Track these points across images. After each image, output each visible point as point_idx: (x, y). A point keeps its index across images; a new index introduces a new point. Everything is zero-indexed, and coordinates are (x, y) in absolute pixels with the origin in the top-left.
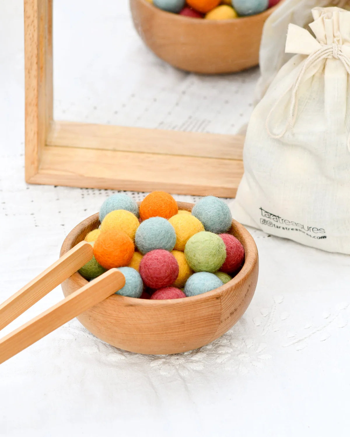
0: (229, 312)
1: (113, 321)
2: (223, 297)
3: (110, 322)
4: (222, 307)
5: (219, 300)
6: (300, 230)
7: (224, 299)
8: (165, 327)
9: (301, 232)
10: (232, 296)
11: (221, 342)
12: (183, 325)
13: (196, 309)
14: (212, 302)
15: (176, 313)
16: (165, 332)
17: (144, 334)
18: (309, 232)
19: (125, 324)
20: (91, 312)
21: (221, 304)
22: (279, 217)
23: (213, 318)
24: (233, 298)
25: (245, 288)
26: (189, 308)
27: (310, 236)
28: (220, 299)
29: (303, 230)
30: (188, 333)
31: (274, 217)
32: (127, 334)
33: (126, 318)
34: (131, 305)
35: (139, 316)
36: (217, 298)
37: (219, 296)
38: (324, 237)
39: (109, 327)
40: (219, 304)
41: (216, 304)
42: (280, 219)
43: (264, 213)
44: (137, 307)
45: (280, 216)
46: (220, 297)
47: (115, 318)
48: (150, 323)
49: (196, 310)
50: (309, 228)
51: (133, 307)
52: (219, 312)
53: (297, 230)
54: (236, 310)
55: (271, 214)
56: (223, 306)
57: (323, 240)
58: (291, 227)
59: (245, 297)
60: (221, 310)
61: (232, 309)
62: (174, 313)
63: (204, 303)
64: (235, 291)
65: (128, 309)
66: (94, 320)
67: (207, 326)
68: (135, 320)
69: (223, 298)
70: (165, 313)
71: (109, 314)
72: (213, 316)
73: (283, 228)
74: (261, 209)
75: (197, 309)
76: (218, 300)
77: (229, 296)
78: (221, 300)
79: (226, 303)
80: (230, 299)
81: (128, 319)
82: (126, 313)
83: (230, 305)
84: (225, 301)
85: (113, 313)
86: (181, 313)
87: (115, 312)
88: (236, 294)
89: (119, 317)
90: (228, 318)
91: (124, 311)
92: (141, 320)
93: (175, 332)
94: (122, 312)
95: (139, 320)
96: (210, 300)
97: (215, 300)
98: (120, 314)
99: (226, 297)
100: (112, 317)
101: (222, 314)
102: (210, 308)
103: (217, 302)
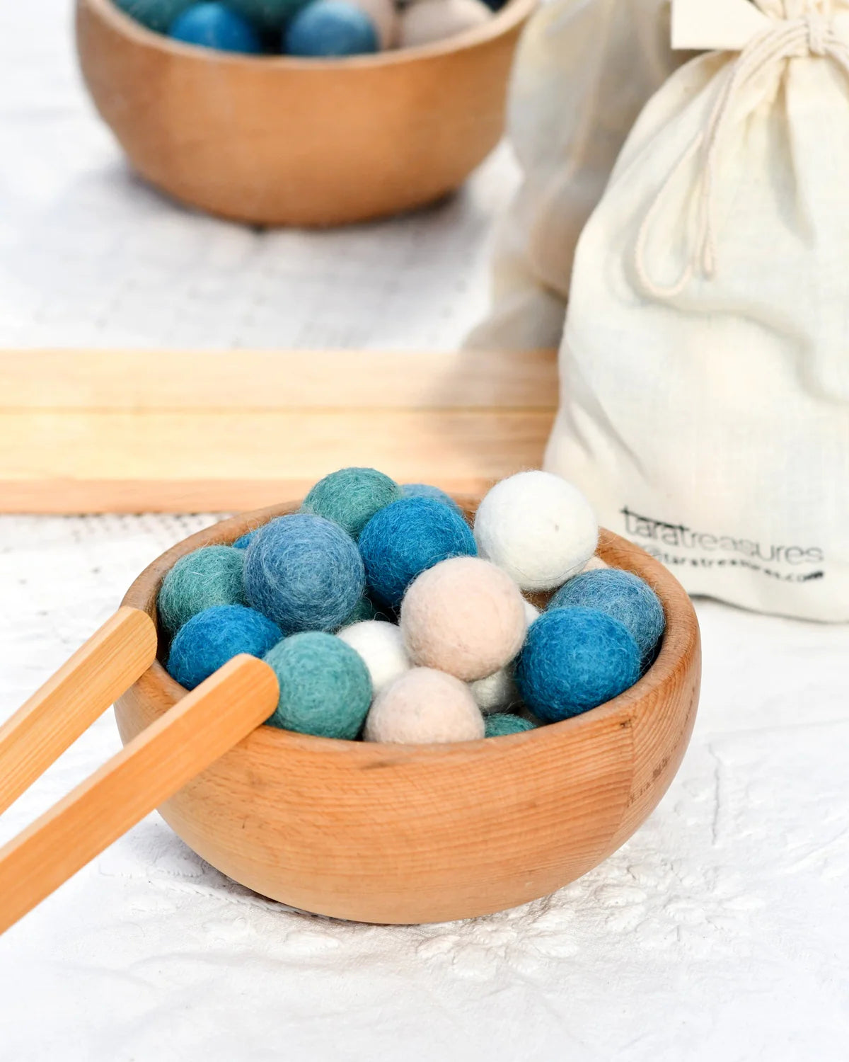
0: (650, 768)
1: (322, 821)
2: (637, 721)
3: (315, 826)
4: (636, 750)
5: (629, 730)
6: (743, 563)
7: (640, 727)
8: (483, 824)
10: (659, 717)
11: (603, 876)
12: (532, 811)
13: (567, 761)
14: (612, 735)
15: (514, 776)
16: (481, 839)
17: (418, 849)
18: (774, 566)
19: (361, 825)
20: (252, 801)
21: (632, 744)
22: (682, 529)
23: (611, 787)
24: (660, 723)
25: (685, 695)
26: (549, 759)
27: (777, 575)
28: (631, 727)
29: (755, 560)
31: (668, 531)
32: (365, 857)
33: (365, 806)
34: (382, 765)
35: (405, 796)
36: (623, 724)
37: (628, 719)
38: (818, 575)
39: (308, 840)
40: (629, 741)
41: (620, 743)
42: (687, 535)
43: (634, 523)
44: (398, 768)
45: (686, 525)
46: (630, 720)
47: (331, 810)
48: (440, 814)
49: (569, 764)
50: (775, 552)
51: (387, 769)
52: (629, 767)
53: (734, 563)
54: (666, 762)
55: (658, 524)
56: (639, 747)
57: (812, 583)
58: (720, 554)
59: (686, 723)
60: (633, 761)
61: (658, 758)
62: (507, 777)
63: (589, 742)
64: (665, 702)
65: (372, 776)
67: (597, 812)
68: (394, 810)
69: (638, 724)
70: (484, 778)
71: (310, 801)
72: (612, 781)
73: (694, 563)
74: (626, 512)
75: (574, 758)
76: (625, 731)
77: (653, 718)
78: (632, 731)
79: (645, 740)
80: (654, 727)
81: (371, 808)
82: (365, 790)
83: (654, 745)
84: (642, 735)
85: (324, 796)
86: (527, 776)
87: (330, 790)
88: (669, 713)
89: (342, 806)
90: (648, 785)
91: (358, 784)
92: (413, 807)
93: (512, 835)
94: (354, 787)
95: (405, 807)
96: (605, 731)
97: (618, 730)
98: (345, 796)
99: (644, 720)
100: (319, 810)
101: (634, 773)
102: (605, 755)
103: (624, 736)
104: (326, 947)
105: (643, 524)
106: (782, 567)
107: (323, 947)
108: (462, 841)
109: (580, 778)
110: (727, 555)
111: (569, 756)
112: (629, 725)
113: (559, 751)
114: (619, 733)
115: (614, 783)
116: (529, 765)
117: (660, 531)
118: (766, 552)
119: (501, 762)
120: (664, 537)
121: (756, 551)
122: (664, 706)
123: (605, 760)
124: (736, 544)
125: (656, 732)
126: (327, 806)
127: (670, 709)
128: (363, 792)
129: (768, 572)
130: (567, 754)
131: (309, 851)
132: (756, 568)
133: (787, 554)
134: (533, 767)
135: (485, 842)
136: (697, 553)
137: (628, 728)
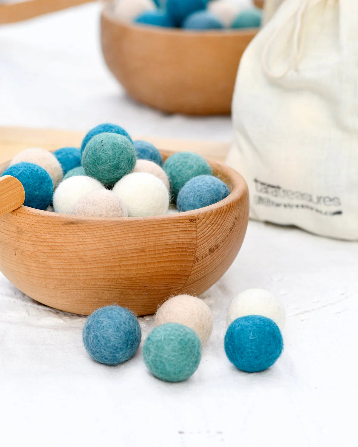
0: (207, 246)
1: (46, 250)
2: (199, 220)
3: (43, 252)
4: (198, 235)
5: (194, 224)
6: (307, 207)
7: (200, 224)
8: (118, 256)
9: (308, 211)
10: (213, 222)
12: (143, 254)
13: (161, 232)
14: (185, 224)
15: (134, 234)
16: (118, 264)
17: (89, 267)
18: (319, 207)
19: (63, 252)
20: (18, 241)
21: (196, 231)
22: (279, 188)
23: (185, 250)
24: (213, 225)
26: (152, 229)
27: (321, 212)
28: (196, 222)
29: (311, 204)
30: (150, 268)
31: (273, 189)
32: (66, 269)
33: (64, 242)
34: (72, 223)
35: (82, 239)
36: (191, 221)
37: (194, 218)
38: (339, 213)
39: (41, 260)
40: (194, 229)
41: (189, 229)
42: (281, 191)
43: (260, 186)
44: (80, 225)
46: (195, 219)
47: (50, 244)
48: (98, 249)
49: (162, 233)
50: (319, 199)
51: (75, 225)
52: (194, 242)
53: (303, 206)
54: (217, 247)
55: (269, 186)
56: (200, 234)
57: (337, 217)
58: (296, 202)
60: (196, 240)
61: (212, 243)
62: (130, 235)
63: (173, 224)
64: (216, 216)
65: (68, 228)
66: (21, 254)
67: (177, 261)
68: (77, 245)
69: (199, 222)
70: (119, 233)
71: (41, 240)
72: (185, 247)
73: (285, 206)
74: (256, 181)
75: (164, 231)
76: (192, 223)
77: (208, 222)
78: (196, 225)
79: (204, 231)
80: (209, 226)
81: (68, 244)
82: (65, 235)
83: (209, 235)
84: (202, 228)
85: (47, 237)
86: (140, 235)
87: (50, 234)
88: (218, 222)
89: (55, 242)
90: (206, 256)
91: (61, 232)
92: (86, 244)
93: (133, 265)
94: (60, 233)
95: (82, 244)
96: (181, 221)
97: (189, 222)
98: (57, 238)
99: (203, 221)
100: (45, 244)
101: (197, 246)
102: (181, 233)
103: (191, 226)
104: (57, 322)
105: (263, 186)
106: (322, 207)
107: (56, 323)
108: (110, 264)
109: (167, 241)
110: (300, 202)
111: (162, 229)
112: (194, 221)
113: (156, 226)
114: (189, 224)
115: (186, 248)
116: (141, 230)
117: (270, 190)
118: (315, 199)
119: (128, 227)
120: (272, 192)
121: (311, 200)
122: (216, 218)
123: (180, 235)
124: (302, 195)
125: (210, 229)
126: (48, 242)
127: (219, 221)
128: (64, 236)
129: (317, 211)
130: (160, 228)
131: (41, 266)
132: (312, 209)
133: (324, 201)
134: (143, 231)
135: (120, 266)
136: (286, 201)
137: (194, 222)
